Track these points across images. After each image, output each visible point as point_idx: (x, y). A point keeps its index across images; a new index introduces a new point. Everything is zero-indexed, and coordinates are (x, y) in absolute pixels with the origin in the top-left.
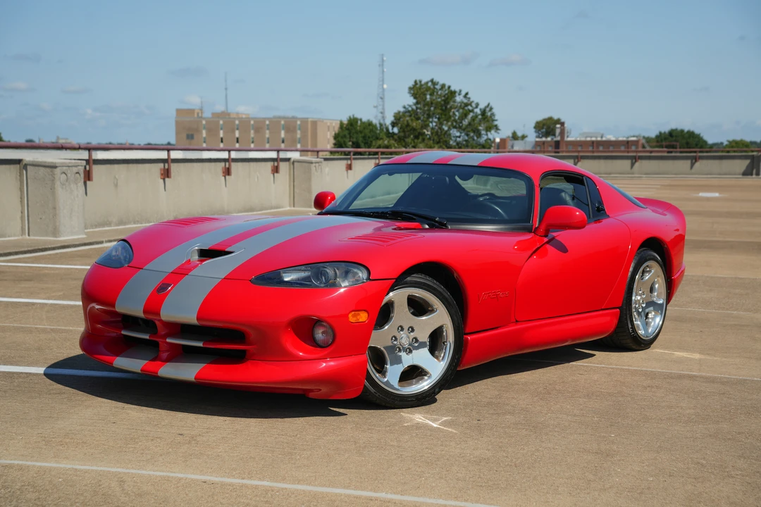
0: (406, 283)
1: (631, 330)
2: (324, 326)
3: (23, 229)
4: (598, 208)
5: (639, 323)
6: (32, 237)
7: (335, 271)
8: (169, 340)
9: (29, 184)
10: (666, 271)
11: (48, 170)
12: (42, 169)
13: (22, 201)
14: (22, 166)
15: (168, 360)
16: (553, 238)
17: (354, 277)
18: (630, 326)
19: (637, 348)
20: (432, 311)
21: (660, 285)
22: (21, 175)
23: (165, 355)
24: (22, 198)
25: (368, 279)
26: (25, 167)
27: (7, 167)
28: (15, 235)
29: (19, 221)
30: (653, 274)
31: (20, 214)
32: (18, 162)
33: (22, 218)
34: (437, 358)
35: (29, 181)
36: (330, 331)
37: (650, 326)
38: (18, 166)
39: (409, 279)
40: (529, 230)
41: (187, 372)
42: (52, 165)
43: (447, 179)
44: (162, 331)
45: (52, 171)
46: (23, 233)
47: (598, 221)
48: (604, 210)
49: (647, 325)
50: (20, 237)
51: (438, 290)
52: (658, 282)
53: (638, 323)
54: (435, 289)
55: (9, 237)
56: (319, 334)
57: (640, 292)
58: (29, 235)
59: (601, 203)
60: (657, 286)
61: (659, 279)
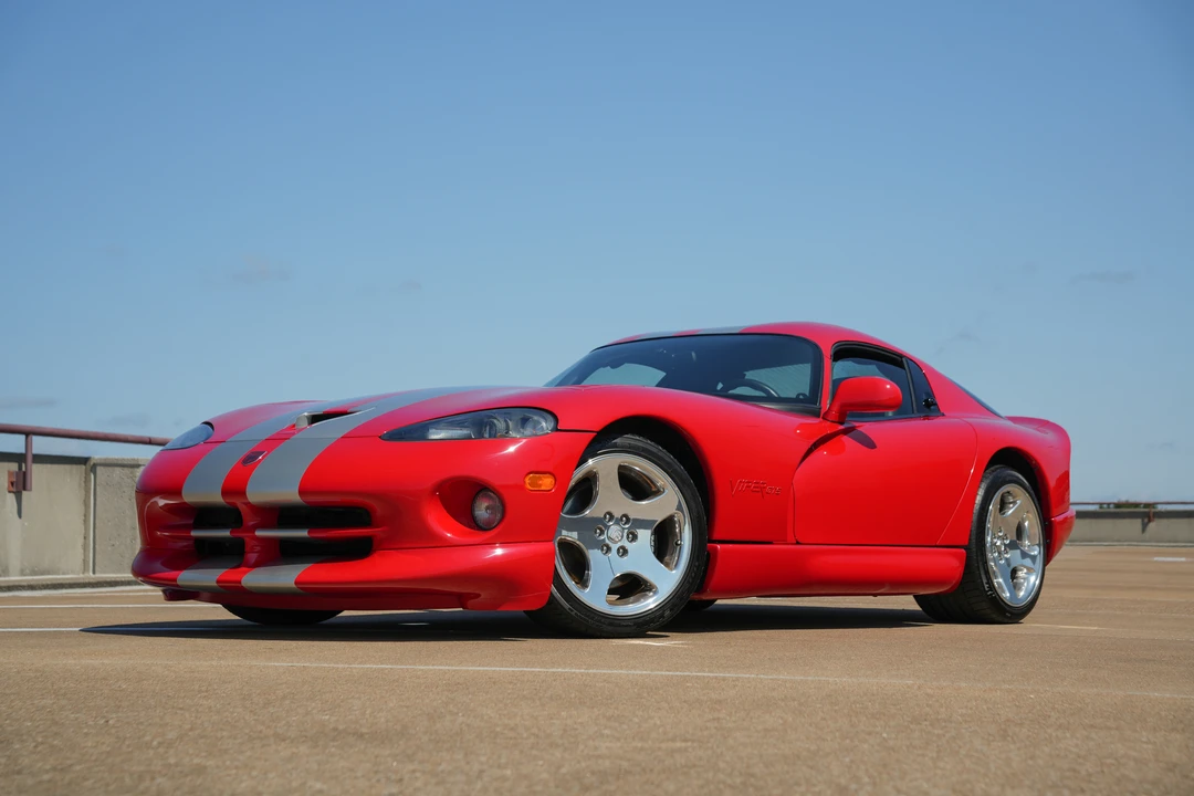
0: (615, 445)
1: (986, 586)
2: (490, 497)
3: (85, 561)
4: (926, 401)
5: (1001, 580)
6: (97, 575)
7: (506, 421)
8: (259, 533)
9: (98, 493)
10: (1038, 500)
11: (127, 471)
12: (118, 470)
13: (86, 521)
14: (89, 468)
15: (258, 564)
16: (853, 429)
17: (534, 428)
18: (985, 581)
19: (1000, 619)
20: (658, 492)
21: (1032, 523)
22: (87, 481)
23: (253, 557)
24: (86, 516)
25: (556, 429)
26: (94, 468)
27: (67, 467)
28: (73, 572)
29: (80, 550)
30: (1020, 507)
31: (80, 541)
32: (83, 461)
33: (85, 547)
34: (667, 565)
35: (98, 488)
36: (498, 504)
37: (1020, 589)
38: (84, 467)
39: (618, 441)
40: (816, 414)
41: (284, 577)
42: (132, 463)
43: (693, 354)
44: (250, 521)
45: (132, 473)
46: (85, 570)
47: (927, 417)
48: (936, 404)
49: (1015, 587)
50: (81, 575)
51: (664, 460)
52: (1028, 518)
53: (999, 581)
54: (660, 458)
55: (64, 574)
56: (482, 510)
57: (1001, 534)
58: (94, 573)
59: (931, 394)
60: (1026, 524)
61: (1030, 515)
